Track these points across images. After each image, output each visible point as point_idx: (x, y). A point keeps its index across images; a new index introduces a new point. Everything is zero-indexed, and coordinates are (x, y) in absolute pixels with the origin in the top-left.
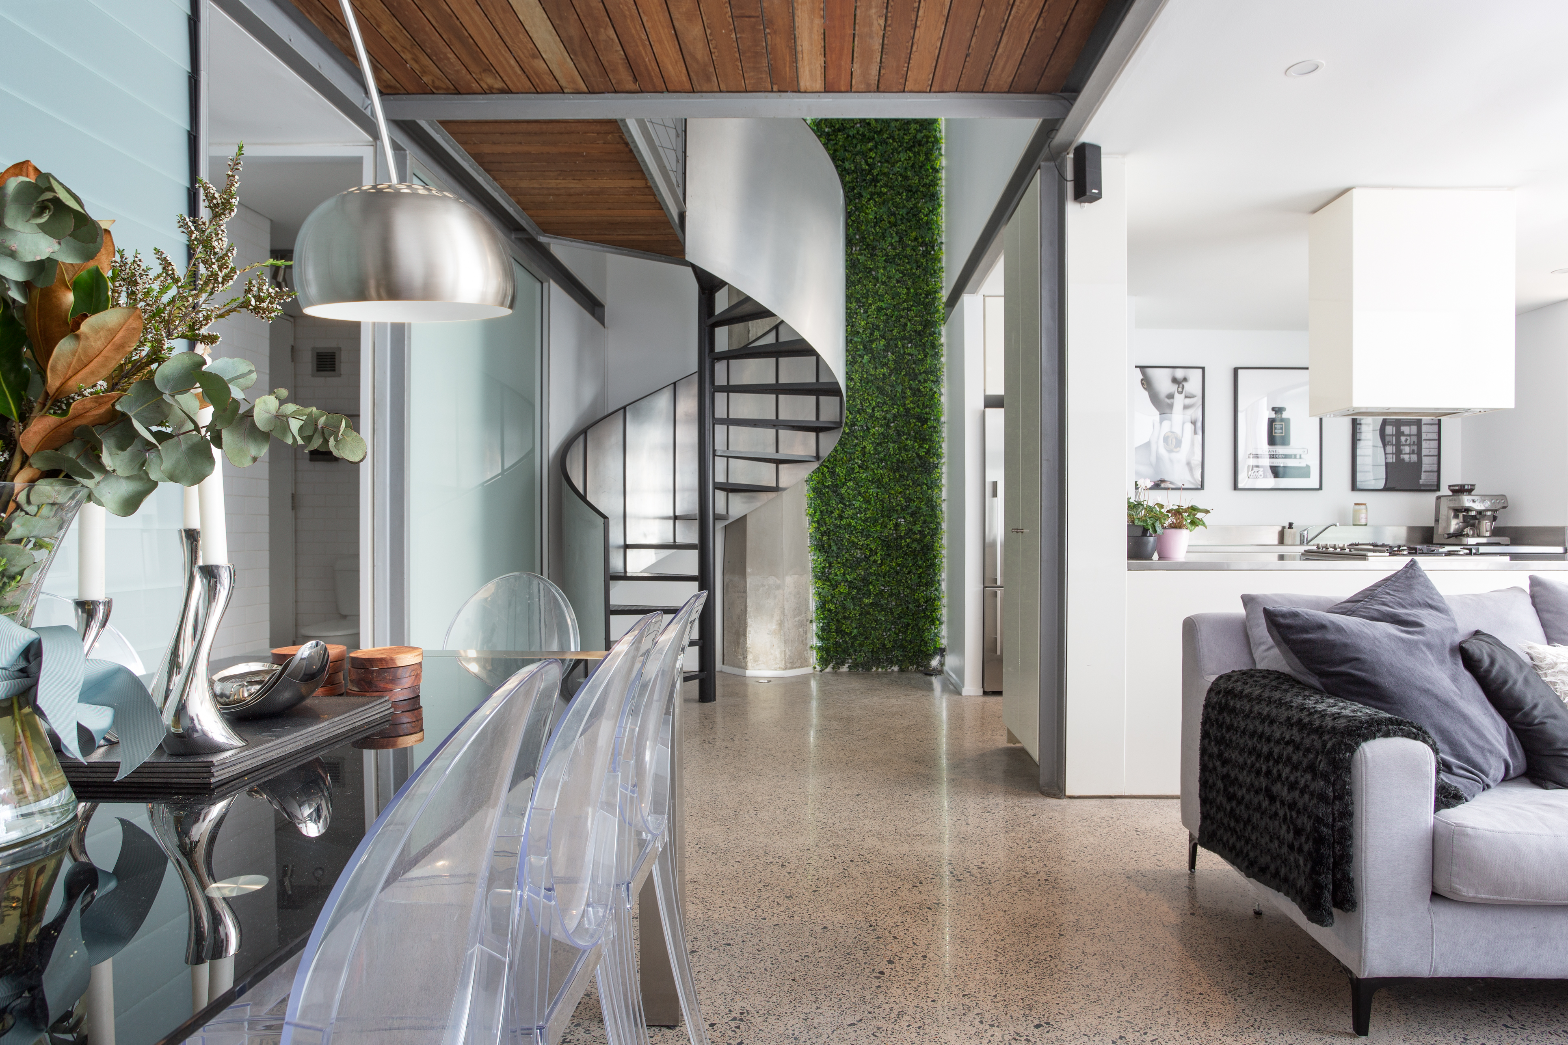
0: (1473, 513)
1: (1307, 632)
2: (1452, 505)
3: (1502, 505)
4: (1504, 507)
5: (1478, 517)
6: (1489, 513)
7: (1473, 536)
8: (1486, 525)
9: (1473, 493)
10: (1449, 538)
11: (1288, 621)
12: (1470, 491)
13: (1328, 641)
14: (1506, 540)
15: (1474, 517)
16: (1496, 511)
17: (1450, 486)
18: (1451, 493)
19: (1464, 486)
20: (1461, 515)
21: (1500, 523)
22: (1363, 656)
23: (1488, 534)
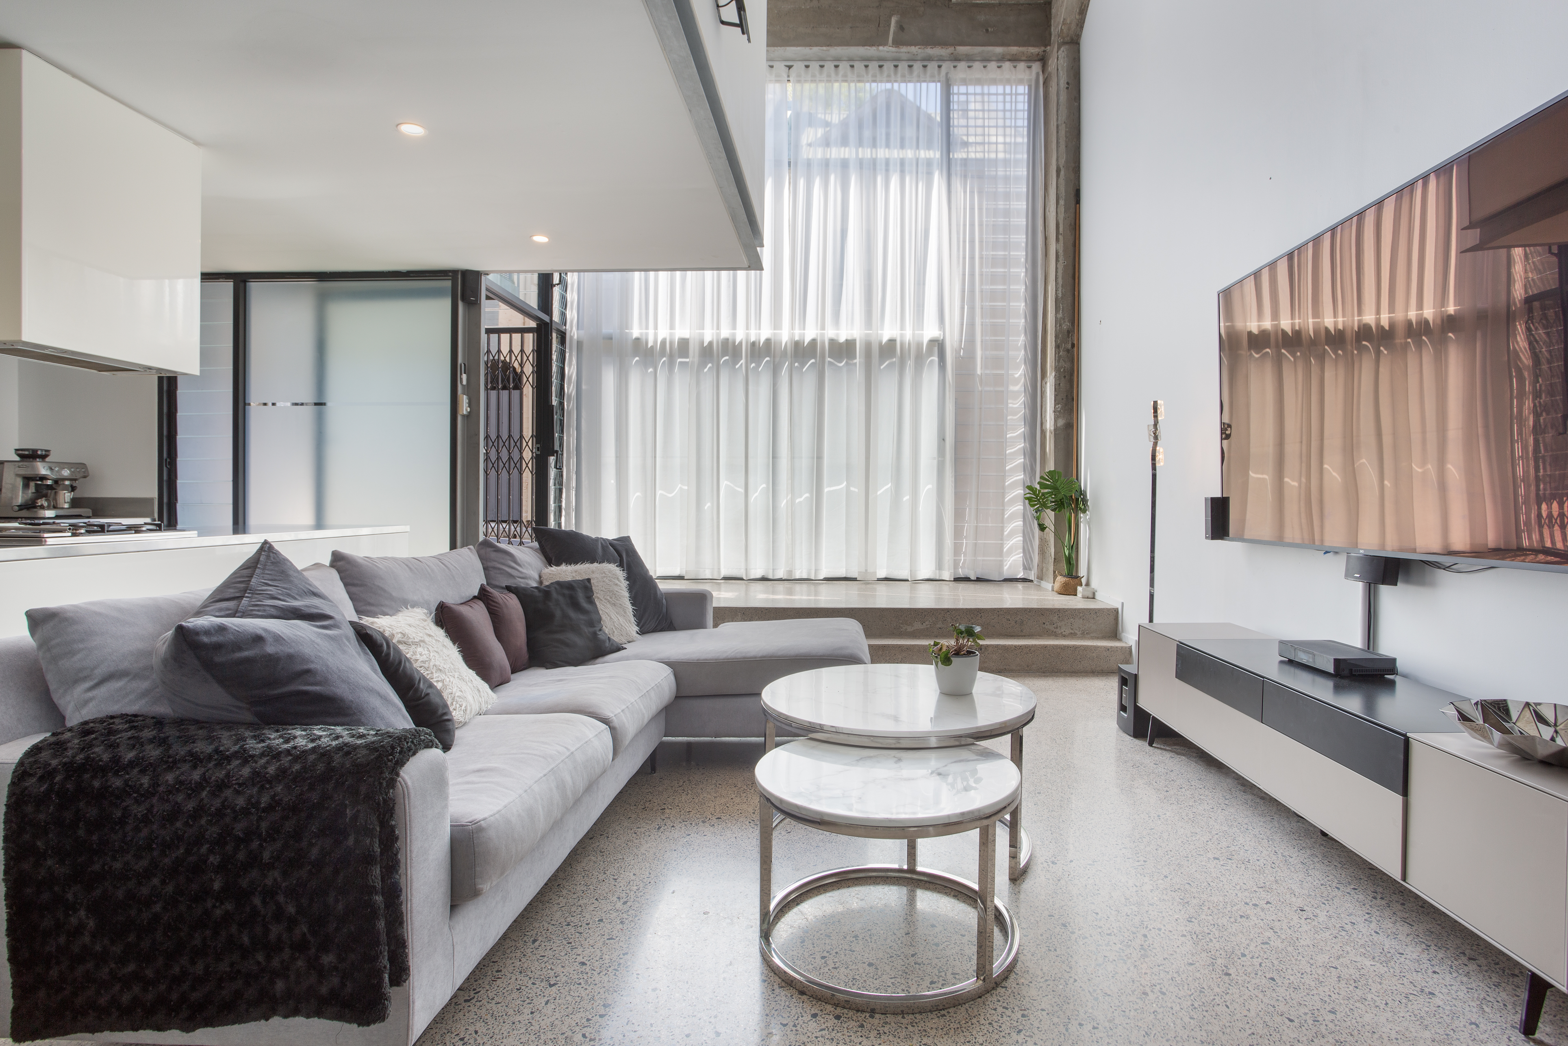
0: (49, 482)
1: (240, 649)
2: (23, 472)
3: (82, 474)
4: (85, 477)
5: (54, 486)
6: (67, 483)
7: (49, 508)
8: (65, 497)
9: (47, 459)
10: (20, 510)
11: (214, 639)
12: (43, 457)
13: (270, 655)
14: (88, 511)
15: (50, 487)
16: (75, 480)
17: (17, 450)
18: (18, 459)
19: (37, 450)
20: (32, 484)
21: (78, 494)
22: (312, 666)
23: (66, 506)
